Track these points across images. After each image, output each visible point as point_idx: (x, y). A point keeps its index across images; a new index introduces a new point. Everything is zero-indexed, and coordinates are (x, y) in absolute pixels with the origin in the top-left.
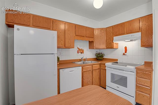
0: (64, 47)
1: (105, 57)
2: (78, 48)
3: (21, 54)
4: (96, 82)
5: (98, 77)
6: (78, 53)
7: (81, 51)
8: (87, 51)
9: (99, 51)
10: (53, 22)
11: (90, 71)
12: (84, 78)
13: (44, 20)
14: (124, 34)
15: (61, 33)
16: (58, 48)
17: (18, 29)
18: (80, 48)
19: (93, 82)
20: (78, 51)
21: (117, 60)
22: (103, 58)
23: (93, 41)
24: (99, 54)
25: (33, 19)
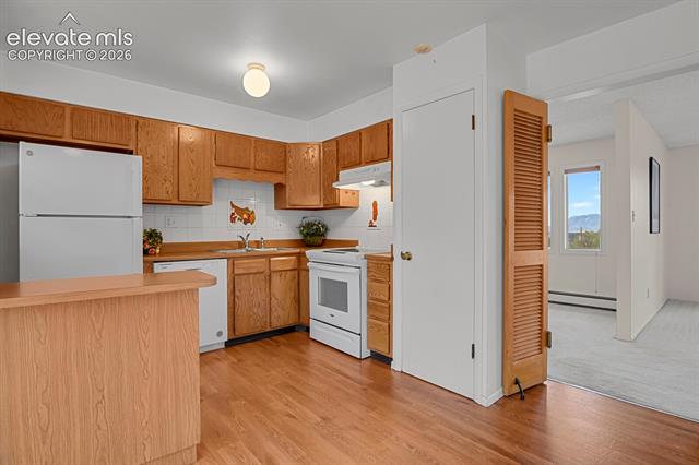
0: (176, 202)
1: (330, 236)
2: (233, 206)
3: (39, 215)
4: (283, 309)
5: (292, 294)
6: (233, 220)
7: (245, 216)
8: (267, 215)
9: (312, 217)
10: (137, 126)
11: (262, 272)
12: (237, 293)
13: (109, 121)
14: (359, 164)
15: (163, 157)
16: (147, 202)
17: (30, 153)
18: (242, 206)
19: (273, 309)
20: (233, 214)
21: (356, 243)
22: (324, 241)
23: (283, 182)
24: (309, 225)
25: (72, 118)
